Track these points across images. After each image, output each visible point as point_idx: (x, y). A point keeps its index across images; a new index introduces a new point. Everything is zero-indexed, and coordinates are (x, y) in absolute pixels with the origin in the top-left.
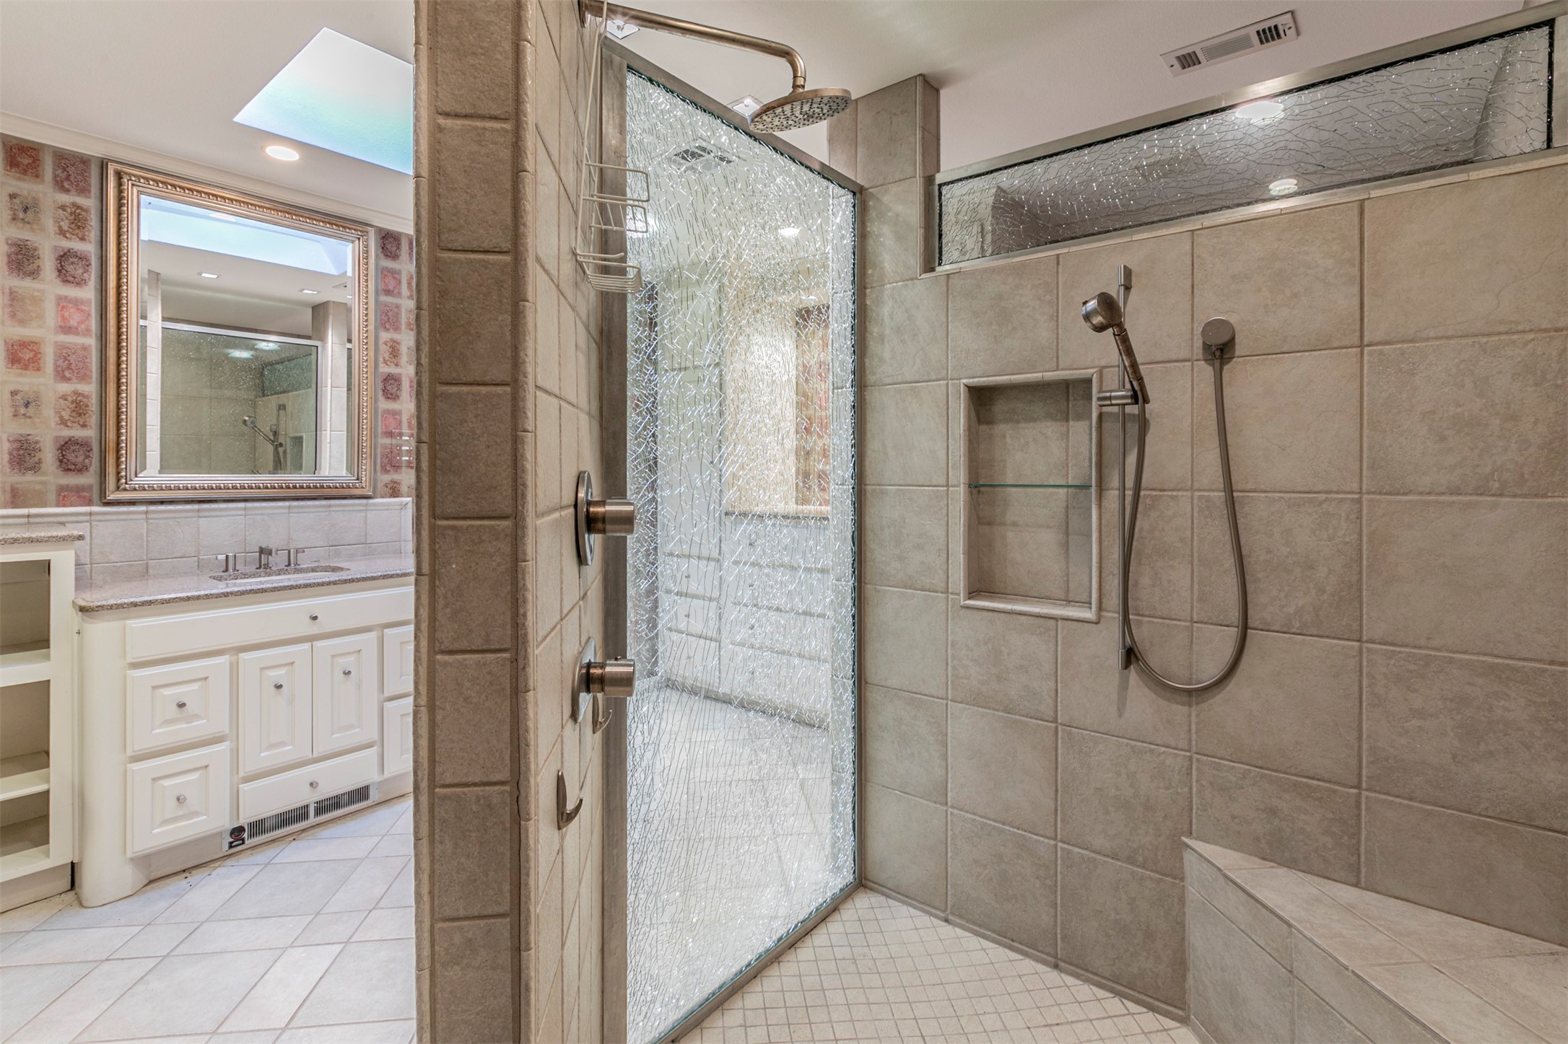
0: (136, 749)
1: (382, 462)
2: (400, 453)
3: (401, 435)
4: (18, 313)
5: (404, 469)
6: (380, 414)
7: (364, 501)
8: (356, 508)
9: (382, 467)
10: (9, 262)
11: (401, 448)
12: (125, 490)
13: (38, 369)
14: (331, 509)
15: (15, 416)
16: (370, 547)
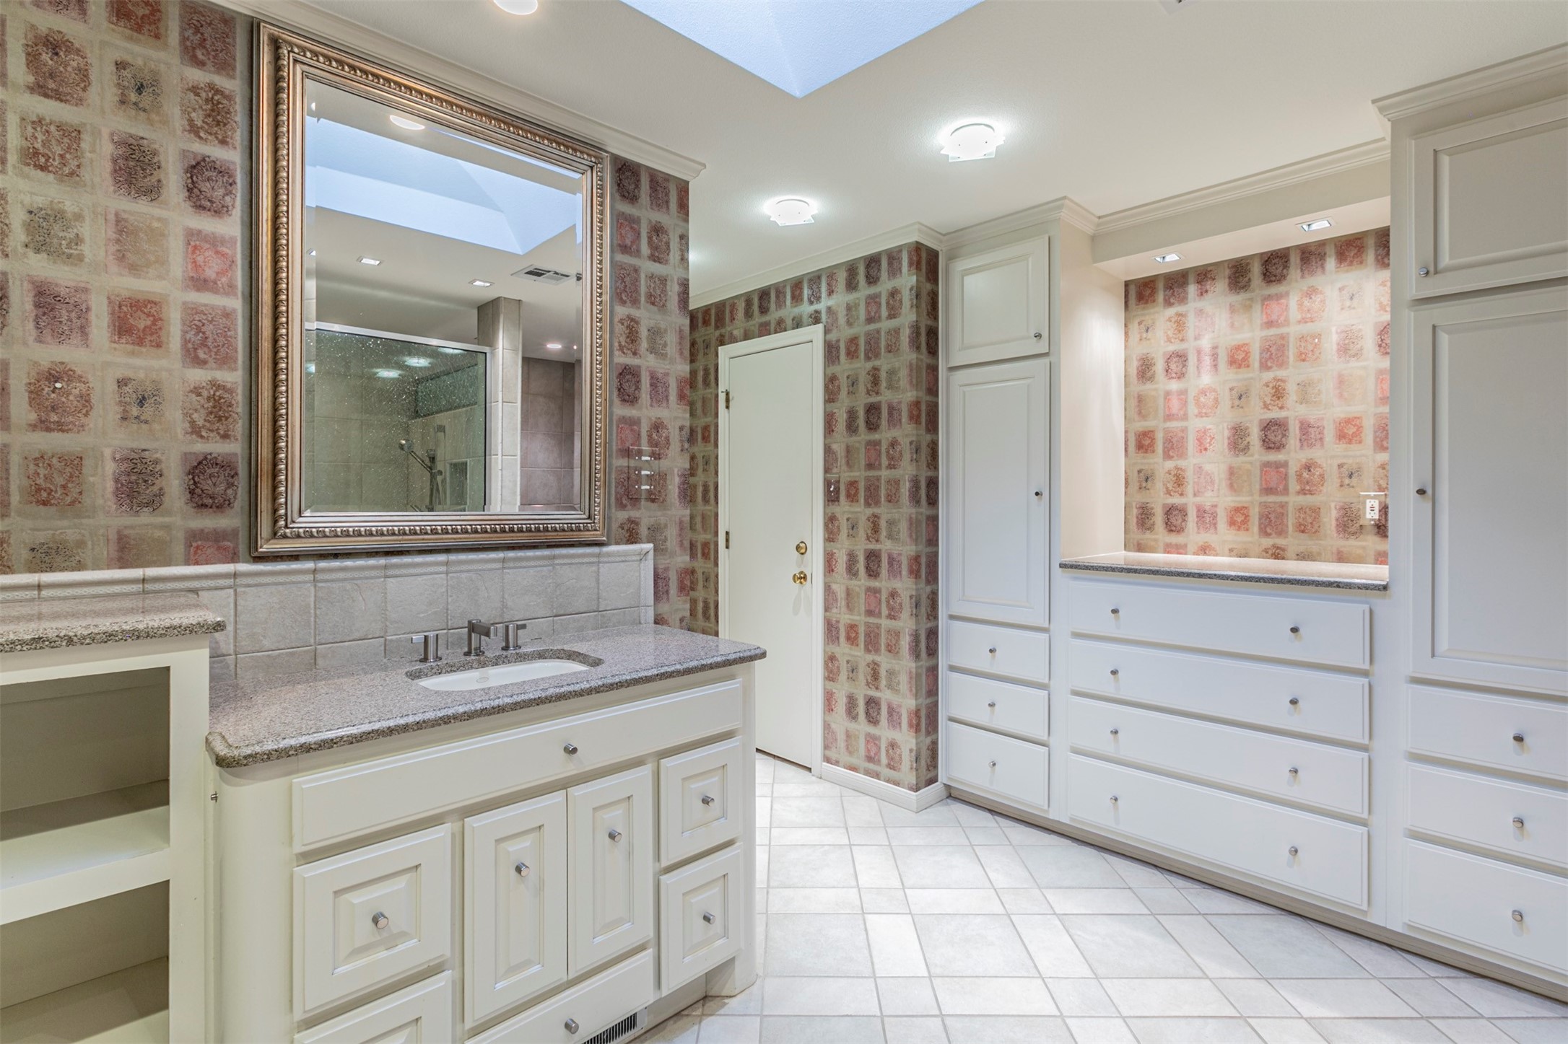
0: (307, 1008)
1: (617, 493)
2: (639, 481)
3: (640, 453)
4: (129, 255)
5: (643, 502)
6: (615, 422)
7: (596, 550)
8: (586, 560)
9: (617, 499)
10: (115, 171)
11: (640, 472)
12: (285, 537)
13: (159, 346)
14: (557, 562)
15: (124, 419)
16: (603, 616)
